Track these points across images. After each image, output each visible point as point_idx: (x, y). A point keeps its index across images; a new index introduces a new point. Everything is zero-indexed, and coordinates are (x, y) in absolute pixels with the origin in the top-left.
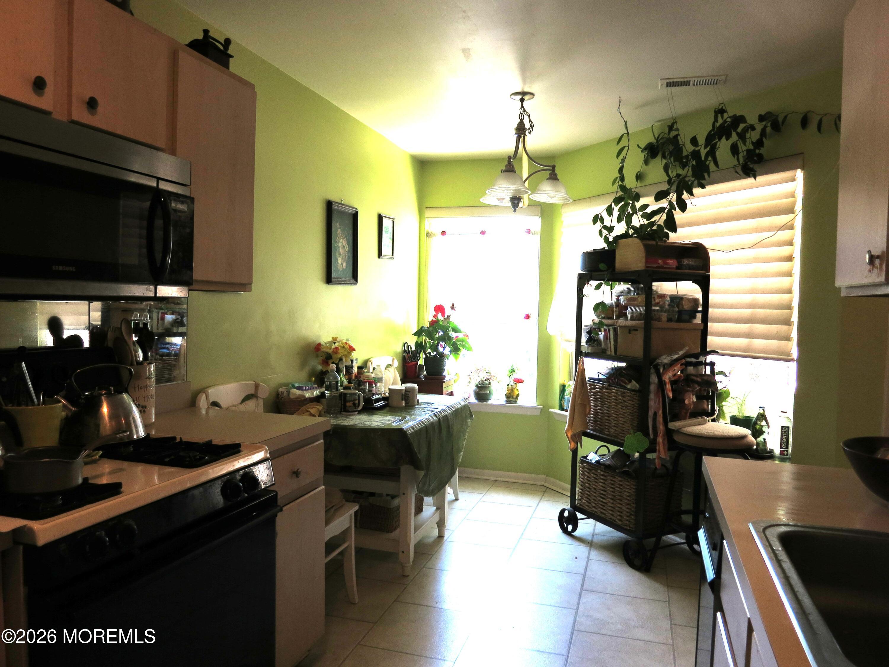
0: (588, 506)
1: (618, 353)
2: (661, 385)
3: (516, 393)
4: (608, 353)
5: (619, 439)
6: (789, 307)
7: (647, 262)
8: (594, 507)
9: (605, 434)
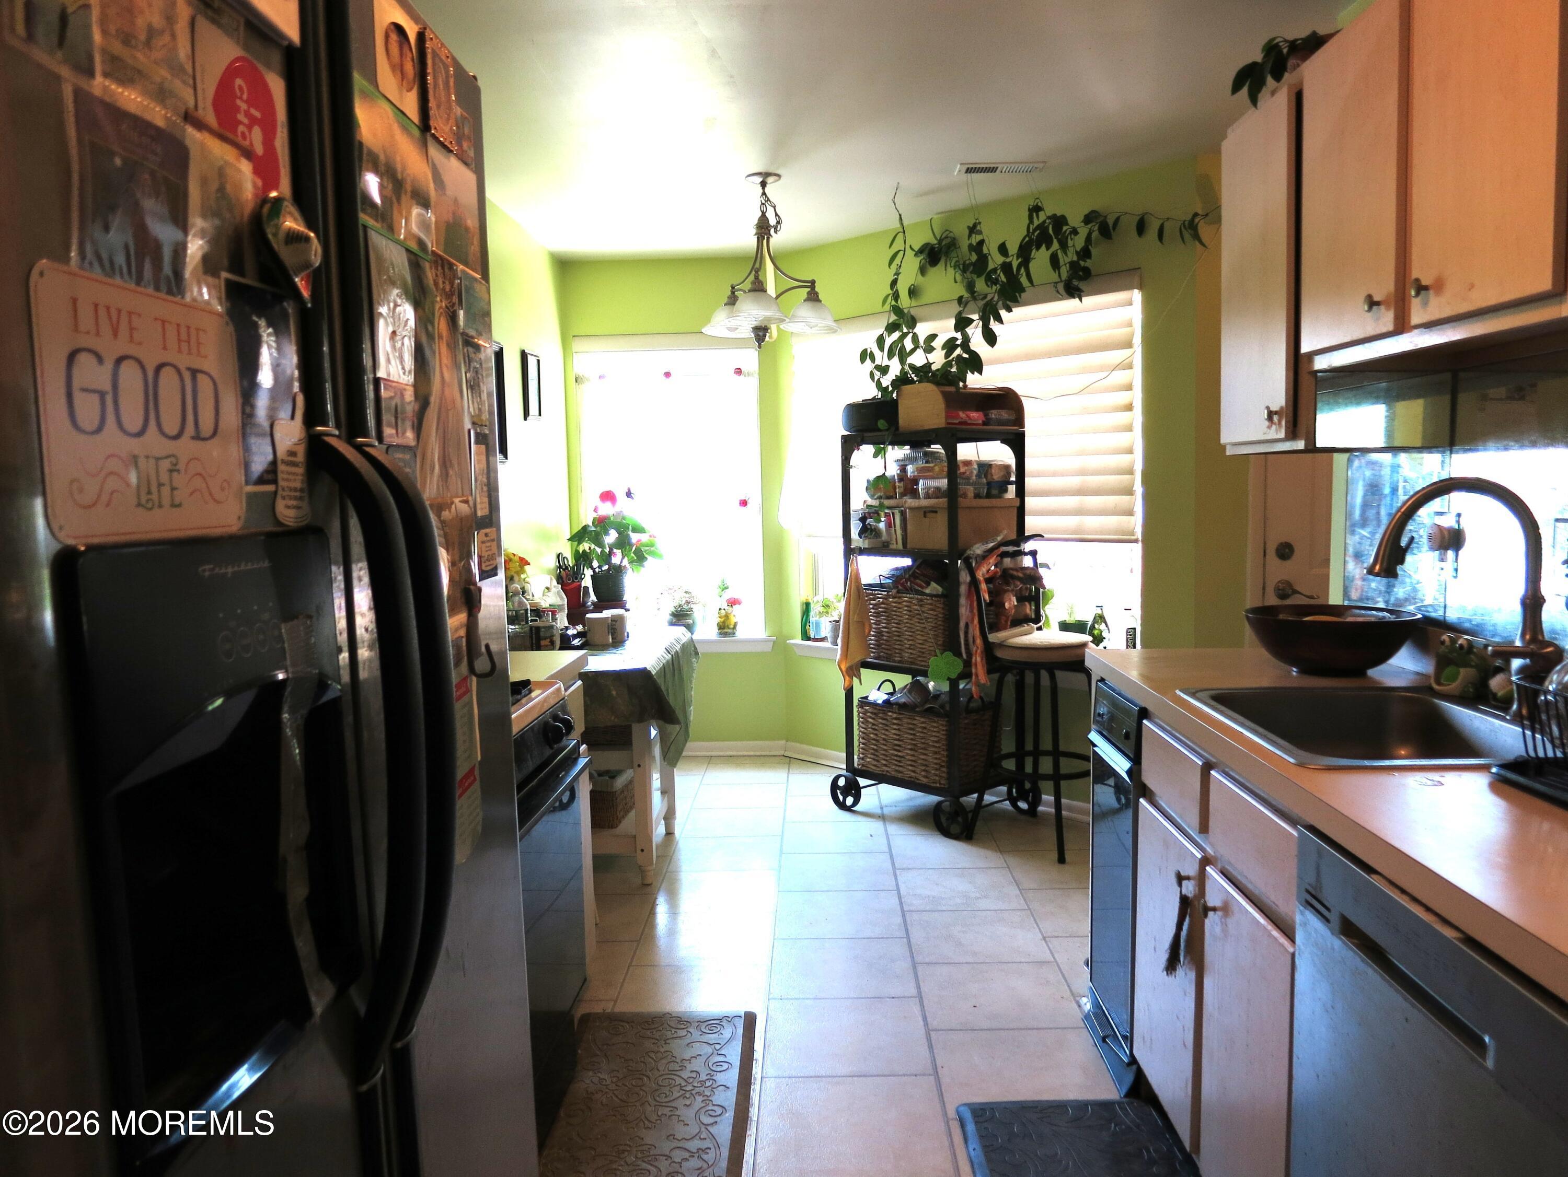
0: (875, 766)
1: (909, 546)
2: (974, 583)
3: (733, 620)
4: (893, 546)
5: (917, 665)
6: (1131, 472)
7: (947, 417)
8: (885, 765)
9: (895, 661)
